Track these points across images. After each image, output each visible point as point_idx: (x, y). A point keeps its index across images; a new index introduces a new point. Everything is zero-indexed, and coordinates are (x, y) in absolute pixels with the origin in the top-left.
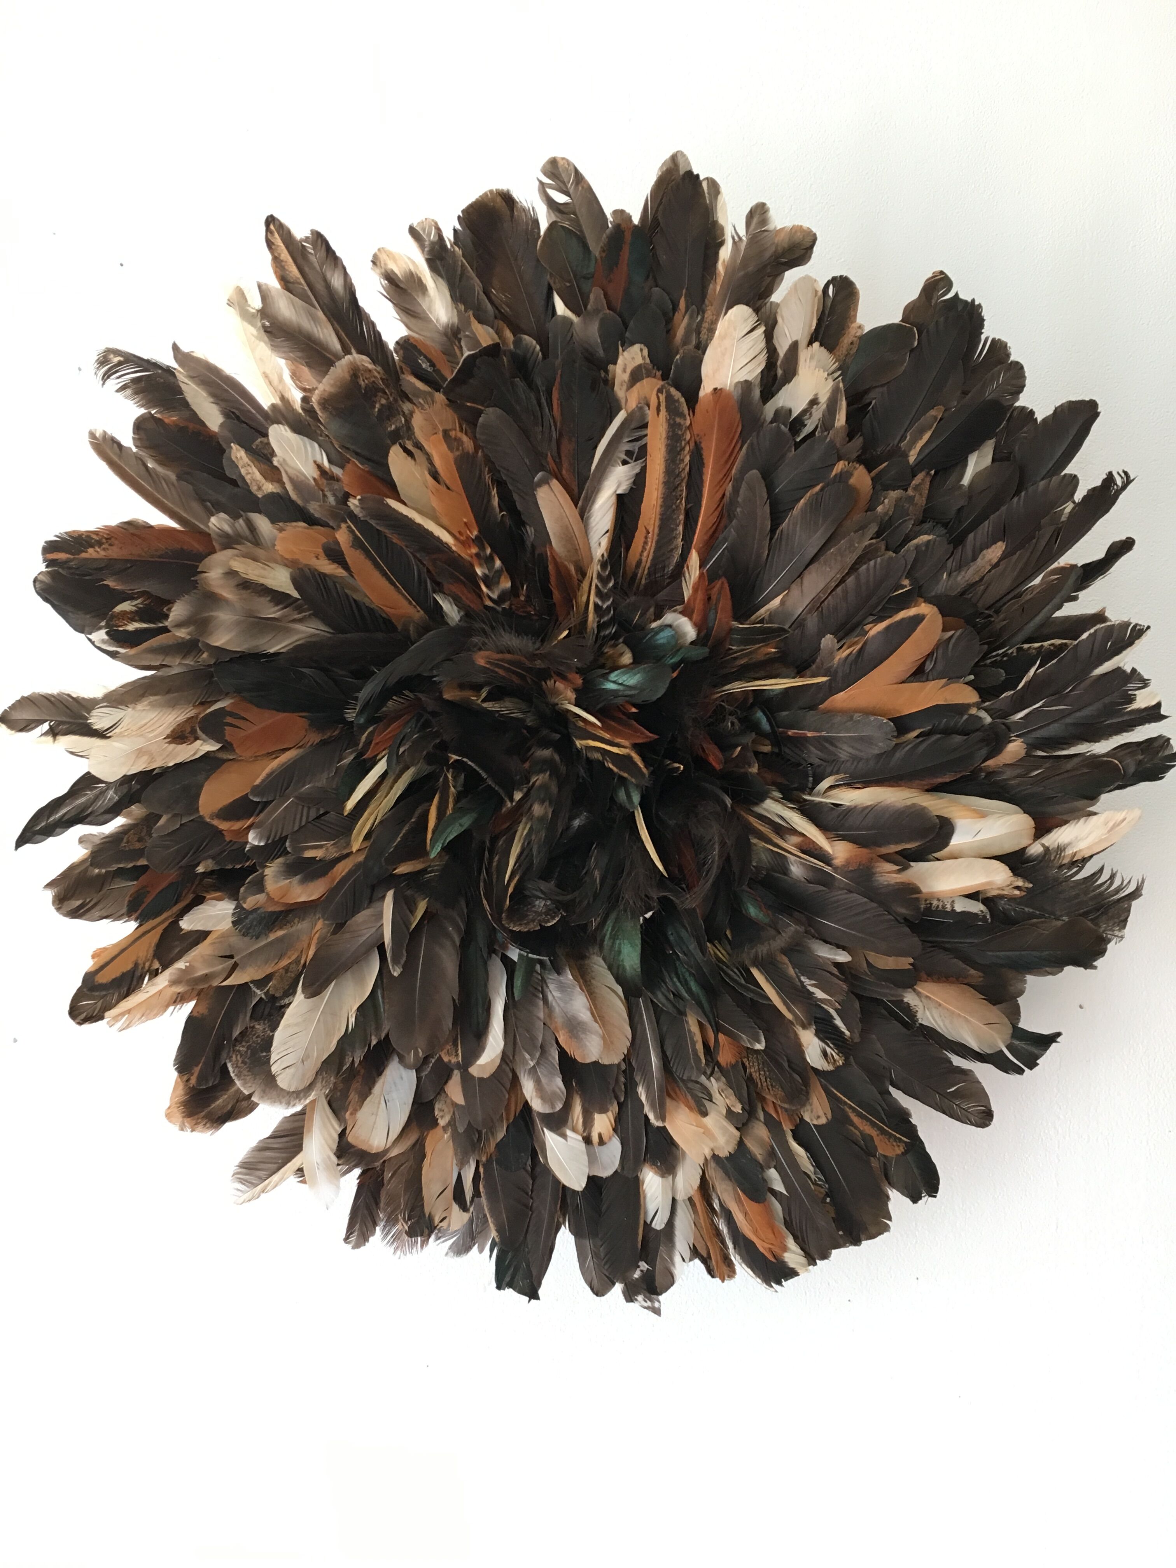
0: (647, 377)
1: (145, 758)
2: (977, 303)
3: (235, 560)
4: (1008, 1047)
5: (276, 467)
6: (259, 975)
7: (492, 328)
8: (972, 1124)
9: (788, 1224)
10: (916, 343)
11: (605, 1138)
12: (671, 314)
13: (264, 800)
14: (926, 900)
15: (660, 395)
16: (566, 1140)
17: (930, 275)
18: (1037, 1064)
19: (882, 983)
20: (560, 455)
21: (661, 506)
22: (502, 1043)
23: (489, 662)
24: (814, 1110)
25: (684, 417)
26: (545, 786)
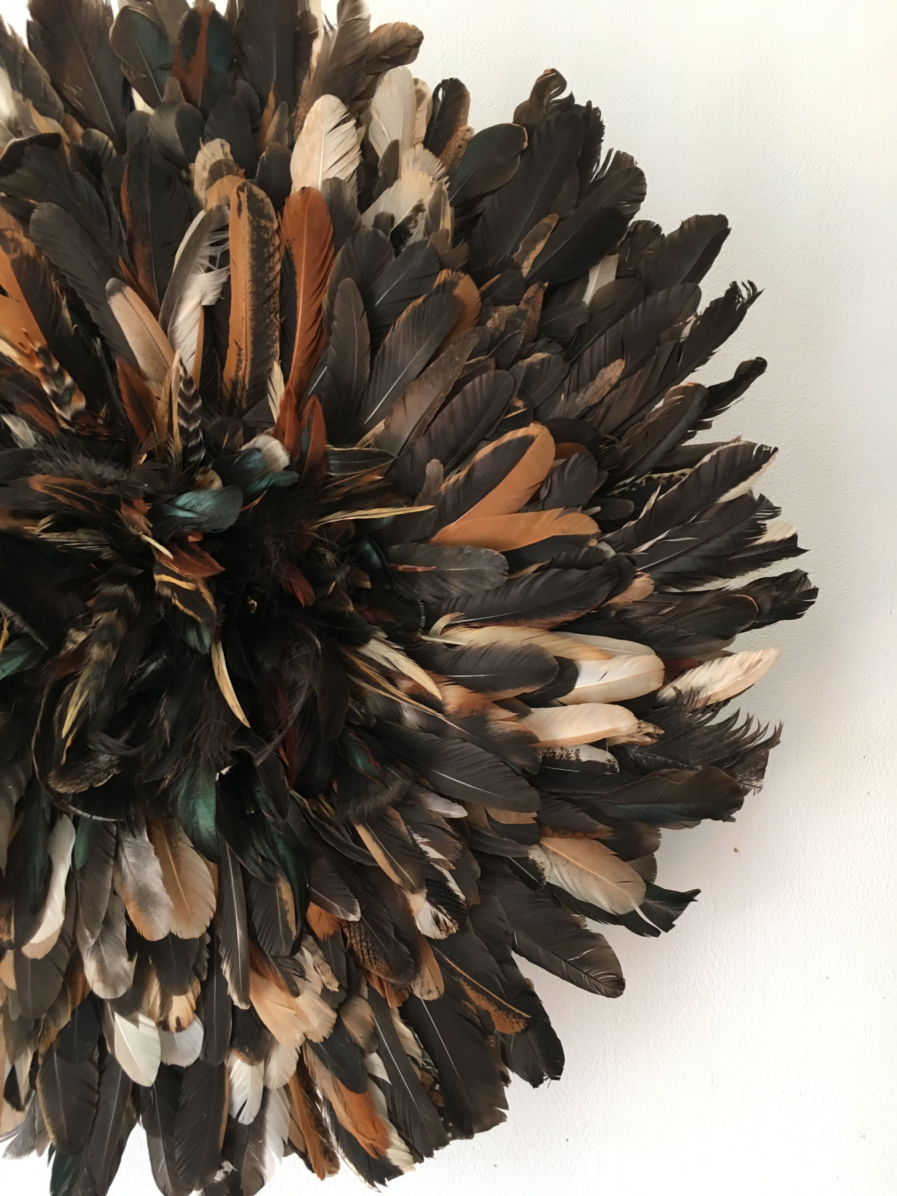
0: (228, 174)
2: (594, 106)
4: (641, 907)
7: (58, 121)
8: (602, 994)
9: (392, 1116)
10: (526, 144)
11: (184, 1023)
12: (259, 111)
14: (549, 749)
15: (241, 193)
16: (137, 1026)
17: (542, 73)
18: (674, 926)
19: (505, 839)
20: (133, 261)
21: (251, 319)
22: (61, 918)
23: (47, 488)
24: (426, 983)
25: (270, 219)
26: (109, 626)
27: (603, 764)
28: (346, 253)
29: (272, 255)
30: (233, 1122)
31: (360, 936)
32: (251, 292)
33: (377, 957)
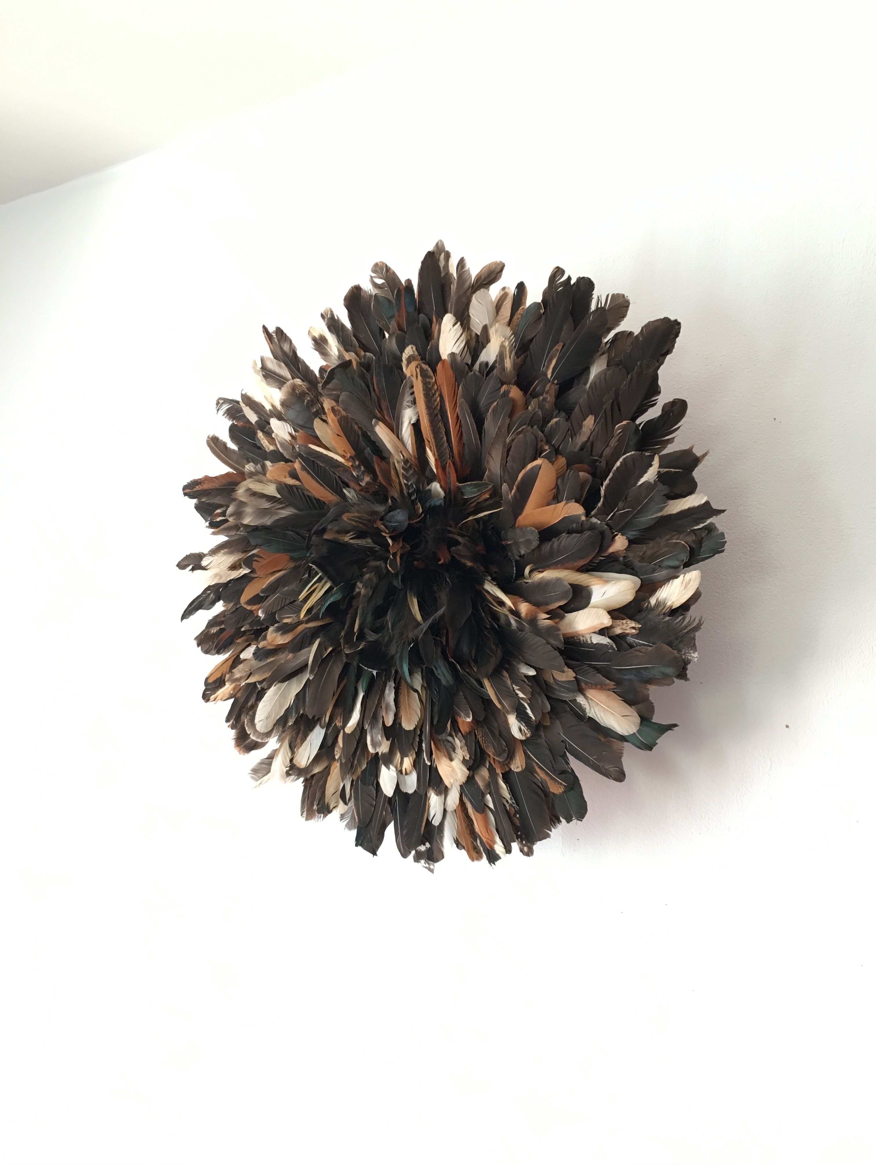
0: (415, 360)
1: (218, 577)
3: (251, 483)
4: (638, 732)
5: (274, 438)
6: (260, 678)
7: (354, 353)
9: (497, 829)
10: (543, 312)
11: (408, 771)
12: (430, 325)
13: (266, 595)
14: (577, 637)
15: (417, 369)
16: (389, 770)
17: (553, 270)
19: (562, 689)
20: (382, 410)
21: (430, 426)
22: (359, 716)
23: (348, 519)
24: (516, 764)
25: (432, 378)
26: (370, 579)
27: (605, 645)
28: (464, 386)
29: (435, 394)
30: (429, 823)
31: (482, 734)
32: (427, 414)
33: (489, 745)
